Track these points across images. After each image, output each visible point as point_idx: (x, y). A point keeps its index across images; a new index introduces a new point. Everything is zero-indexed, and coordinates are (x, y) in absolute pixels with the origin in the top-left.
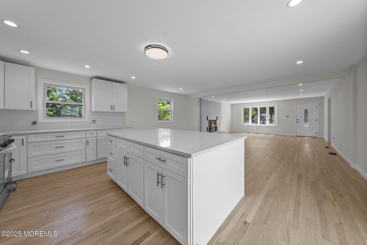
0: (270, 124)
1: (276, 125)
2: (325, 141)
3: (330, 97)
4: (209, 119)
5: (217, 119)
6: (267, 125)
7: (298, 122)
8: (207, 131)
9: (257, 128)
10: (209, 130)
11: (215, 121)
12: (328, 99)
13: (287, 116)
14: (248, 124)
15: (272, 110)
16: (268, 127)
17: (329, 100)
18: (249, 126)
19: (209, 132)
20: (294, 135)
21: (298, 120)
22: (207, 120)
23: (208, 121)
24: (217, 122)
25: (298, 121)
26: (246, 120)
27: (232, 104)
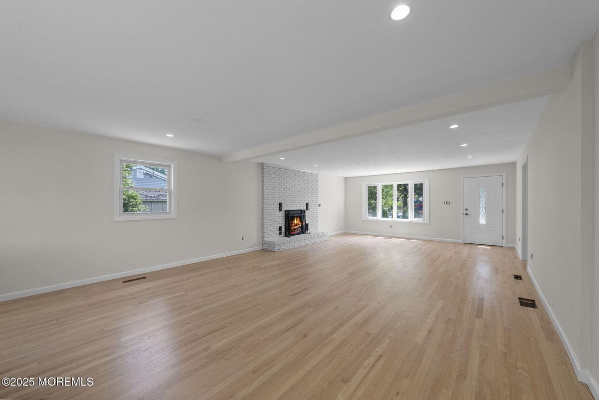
0: (415, 217)
1: (427, 221)
2: (516, 258)
3: (526, 161)
4: (285, 208)
5: (307, 209)
6: (409, 220)
7: (467, 214)
8: (280, 233)
9: (391, 227)
10: (285, 232)
11: (303, 212)
12: (523, 166)
13: (447, 203)
14: (374, 218)
15: (419, 189)
16: (411, 223)
17: (525, 167)
18: (378, 221)
19: (286, 236)
20: (460, 241)
21: (466, 210)
22: (280, 210)
23: (281, 212)
24: (306, 214)
25: (466, 212)
26: (372, 209)
27: (345, 178)
